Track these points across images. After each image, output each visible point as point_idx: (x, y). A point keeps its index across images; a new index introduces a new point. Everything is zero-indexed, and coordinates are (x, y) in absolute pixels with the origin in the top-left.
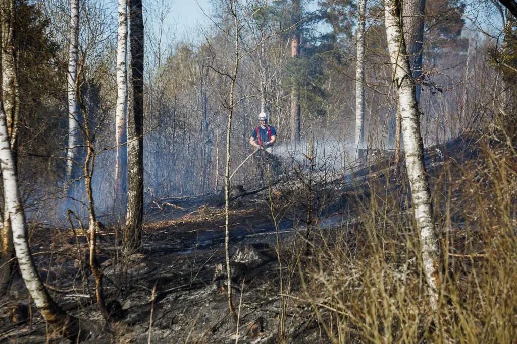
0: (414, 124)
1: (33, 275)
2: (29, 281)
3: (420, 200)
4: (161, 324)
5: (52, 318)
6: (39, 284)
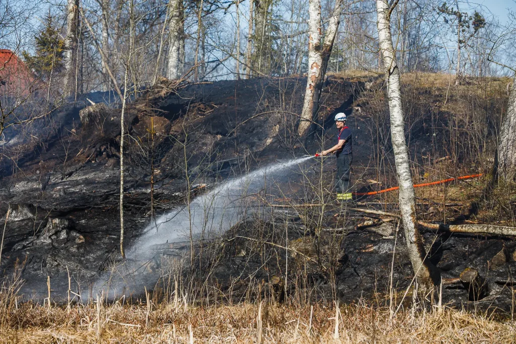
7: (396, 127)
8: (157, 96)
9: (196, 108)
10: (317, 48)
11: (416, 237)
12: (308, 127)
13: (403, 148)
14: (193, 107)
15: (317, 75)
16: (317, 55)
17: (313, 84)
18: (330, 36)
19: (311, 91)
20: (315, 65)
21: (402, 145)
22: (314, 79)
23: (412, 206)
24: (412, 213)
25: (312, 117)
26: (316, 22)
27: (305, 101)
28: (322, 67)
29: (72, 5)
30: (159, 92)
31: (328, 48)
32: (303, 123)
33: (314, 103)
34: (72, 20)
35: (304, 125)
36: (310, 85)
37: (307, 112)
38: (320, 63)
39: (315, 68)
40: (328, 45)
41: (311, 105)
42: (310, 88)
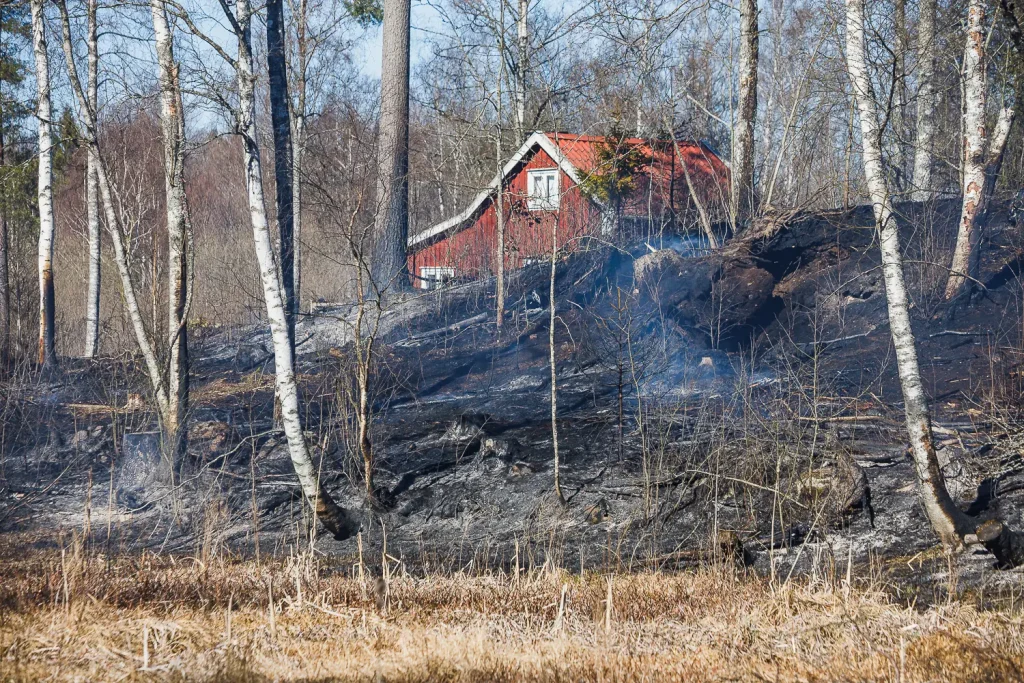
0: (899, 270)
1: (306, 457)
2: (300, 465)
3: (908, 356)
4: (443, 513)
5: (323, 509)
6: (312, 468)
7: (894, 307)
8: (757, 236)
9: (826, 253)
10: (978, 160)
11: (930, 472)
12: (961, 285)
13: (907, 338)
14: (822, 251)
15: (976, 203)
16: (976, 170)
17: (970, 217)
18: (998, 139)
19: (967, 227)
20: (972, 186)
21: (904, 334)
22: (971, 209)
23: (923, 426)
24: (923, 437)
25: (969, 269)
26: (975, 117)
27: (958, 243)
28: (984, 189)
29: (745, 75)
30: (761, 229)
31: (995, 158)
32: (952, 279)
33: (971, 246)
34: (745, 99)
35: (954, 282)
36: (965, 218)
37: (959, 263)
38: (981, 183)
39: (973, 191)
40: (995, 155)
41: (966, 250)
42: (965, 222)
